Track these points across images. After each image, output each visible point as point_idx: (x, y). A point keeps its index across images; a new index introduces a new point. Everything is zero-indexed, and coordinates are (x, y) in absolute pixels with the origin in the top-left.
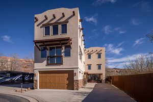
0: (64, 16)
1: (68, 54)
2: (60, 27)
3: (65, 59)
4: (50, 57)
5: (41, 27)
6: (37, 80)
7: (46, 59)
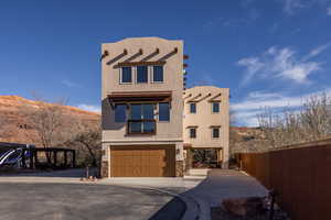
0: (158, 51)
1: (165, 117)
2: (150, 70)
3: (160, 126)
4: (133, 121)
5: (115, 67)
6: (106, 162)
7: (126, 123)
